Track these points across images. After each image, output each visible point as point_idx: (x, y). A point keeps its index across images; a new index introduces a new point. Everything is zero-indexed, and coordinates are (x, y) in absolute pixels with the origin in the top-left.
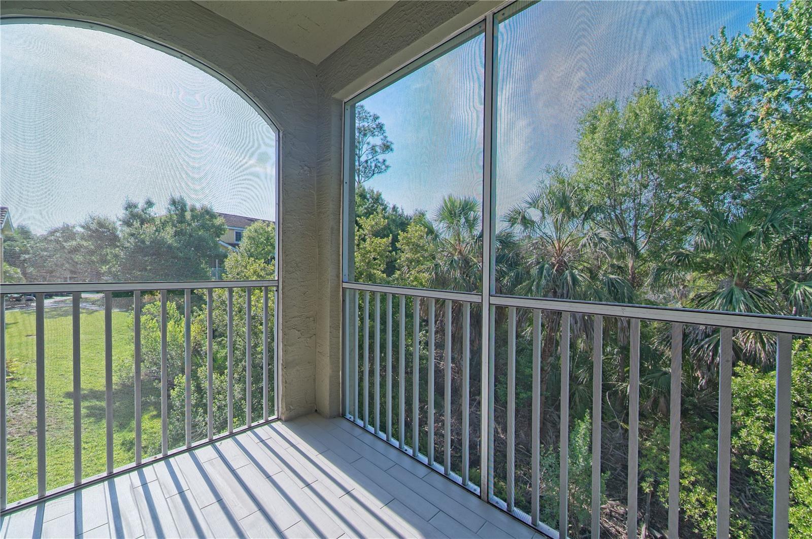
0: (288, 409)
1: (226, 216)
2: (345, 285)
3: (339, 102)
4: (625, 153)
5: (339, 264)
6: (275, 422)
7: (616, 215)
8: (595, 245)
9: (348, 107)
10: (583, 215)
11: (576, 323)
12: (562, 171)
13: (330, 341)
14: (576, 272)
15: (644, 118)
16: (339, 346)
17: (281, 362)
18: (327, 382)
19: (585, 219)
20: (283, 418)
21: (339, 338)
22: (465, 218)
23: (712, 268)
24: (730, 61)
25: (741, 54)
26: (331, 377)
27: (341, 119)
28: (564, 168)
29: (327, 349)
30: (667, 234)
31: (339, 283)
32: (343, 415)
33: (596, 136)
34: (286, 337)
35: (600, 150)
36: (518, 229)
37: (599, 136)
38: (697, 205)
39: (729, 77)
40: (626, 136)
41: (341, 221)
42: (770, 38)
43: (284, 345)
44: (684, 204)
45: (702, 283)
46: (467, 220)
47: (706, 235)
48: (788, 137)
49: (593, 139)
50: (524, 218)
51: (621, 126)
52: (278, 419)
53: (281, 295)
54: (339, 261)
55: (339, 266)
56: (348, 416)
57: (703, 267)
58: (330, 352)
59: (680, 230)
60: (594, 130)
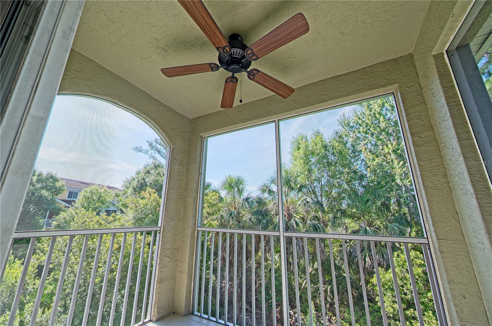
0: (158, 312)
1: (67, 180)
2: (199, 229)
3: (202, 137)
4: (313, 160)
5: (196, 217)
6: (148, 323)
7: (312, 190)
8: (305, 205)
9: (205, 139)
10: (297, 190)
11: (300, 249)
12: (286, 166)
13: (189, 263)
14: (296, 219)
15: (319, 146)
16: (193, 266)
17: (156, 279)
18: (184, 290)
19: (299, 191)
20: (154, 319)
21: (193, 261)
22: (238, 189)
23: (357, 217)
24: (348, 127)
25: (351, 125)
26: (187, 287)
27: (202, 144)
28: (287, 165)
29: (186, 268)
30: (335, 199)
31: (195, 228)
32: (193, 313)
33: (300, 152)
34: (162, 262)
35: (302, 158)
36: (266, 195)
37: (301, 151)
38: (345, 186)
39: (349, 132)
40: (313, 153)
41: (199, 194)
42: (360, 122)
43: (160, 268)
44: (340, 186)
45: (353, 225)
46: (239, 190)
47: (351, 201)
48: (373, 160)
49: (299, 153)
50: (269, 190)
51: (310, 148)
52: (150, 321)
53: (161, 236)
54: (196, 215)
55: (196, 218)
56: (196, 313)
57: (352, 216)
58: (188, 270)
59: (340, 197)
60: (299, 149)
